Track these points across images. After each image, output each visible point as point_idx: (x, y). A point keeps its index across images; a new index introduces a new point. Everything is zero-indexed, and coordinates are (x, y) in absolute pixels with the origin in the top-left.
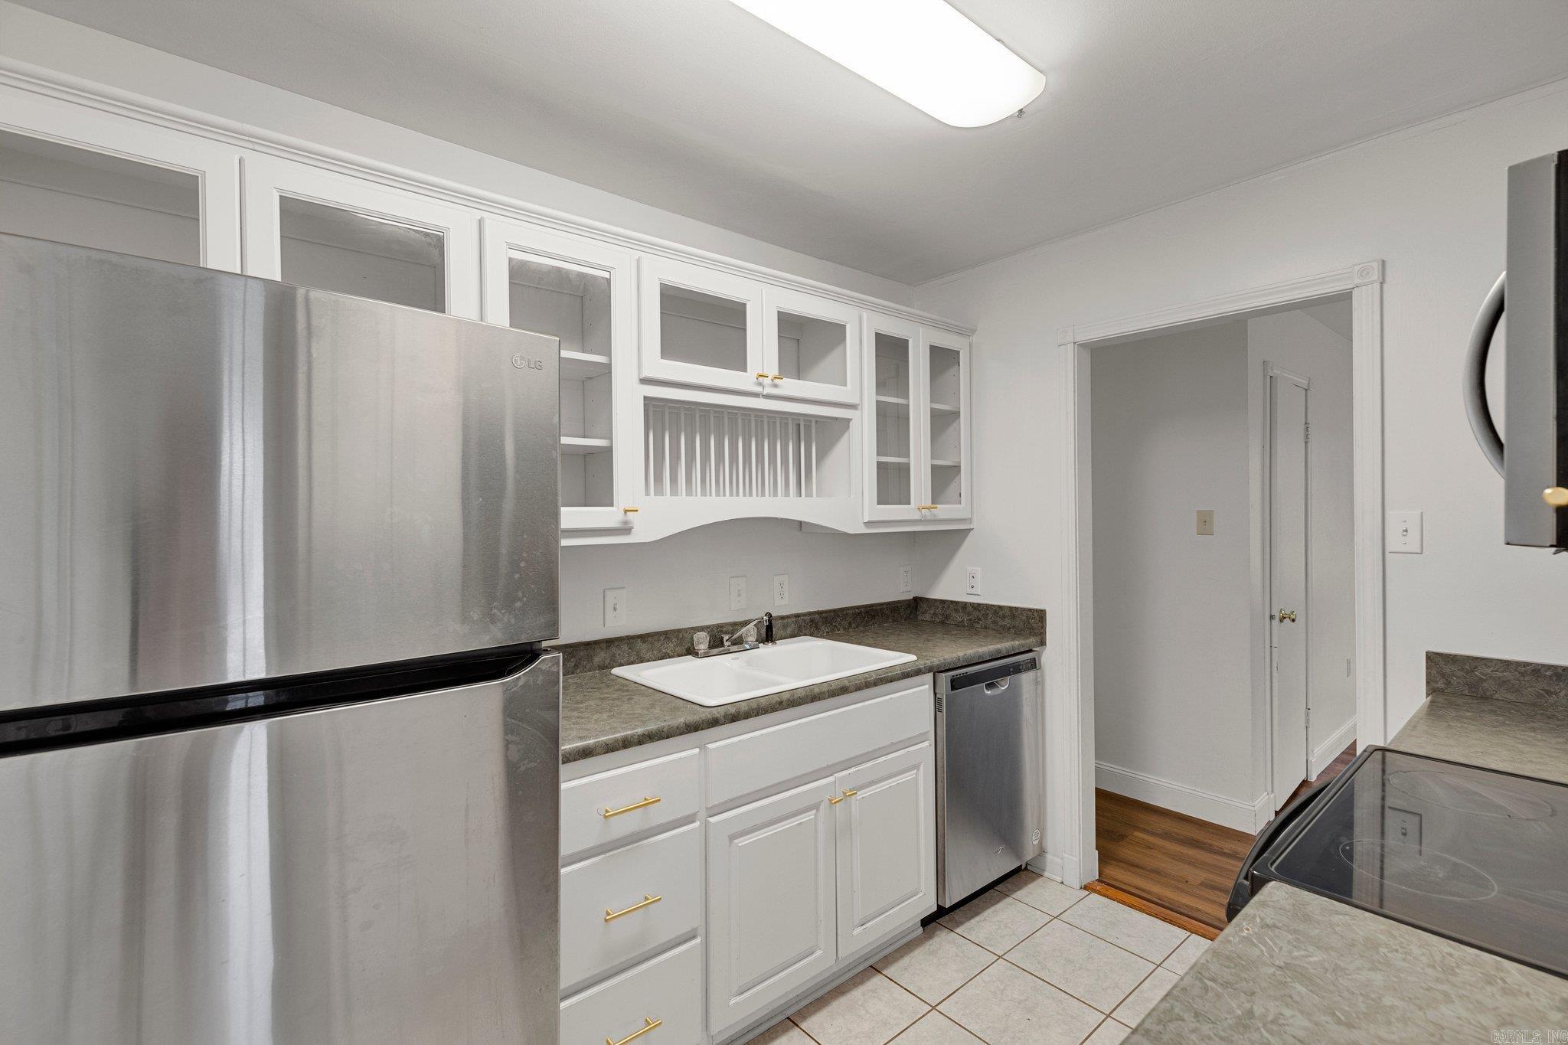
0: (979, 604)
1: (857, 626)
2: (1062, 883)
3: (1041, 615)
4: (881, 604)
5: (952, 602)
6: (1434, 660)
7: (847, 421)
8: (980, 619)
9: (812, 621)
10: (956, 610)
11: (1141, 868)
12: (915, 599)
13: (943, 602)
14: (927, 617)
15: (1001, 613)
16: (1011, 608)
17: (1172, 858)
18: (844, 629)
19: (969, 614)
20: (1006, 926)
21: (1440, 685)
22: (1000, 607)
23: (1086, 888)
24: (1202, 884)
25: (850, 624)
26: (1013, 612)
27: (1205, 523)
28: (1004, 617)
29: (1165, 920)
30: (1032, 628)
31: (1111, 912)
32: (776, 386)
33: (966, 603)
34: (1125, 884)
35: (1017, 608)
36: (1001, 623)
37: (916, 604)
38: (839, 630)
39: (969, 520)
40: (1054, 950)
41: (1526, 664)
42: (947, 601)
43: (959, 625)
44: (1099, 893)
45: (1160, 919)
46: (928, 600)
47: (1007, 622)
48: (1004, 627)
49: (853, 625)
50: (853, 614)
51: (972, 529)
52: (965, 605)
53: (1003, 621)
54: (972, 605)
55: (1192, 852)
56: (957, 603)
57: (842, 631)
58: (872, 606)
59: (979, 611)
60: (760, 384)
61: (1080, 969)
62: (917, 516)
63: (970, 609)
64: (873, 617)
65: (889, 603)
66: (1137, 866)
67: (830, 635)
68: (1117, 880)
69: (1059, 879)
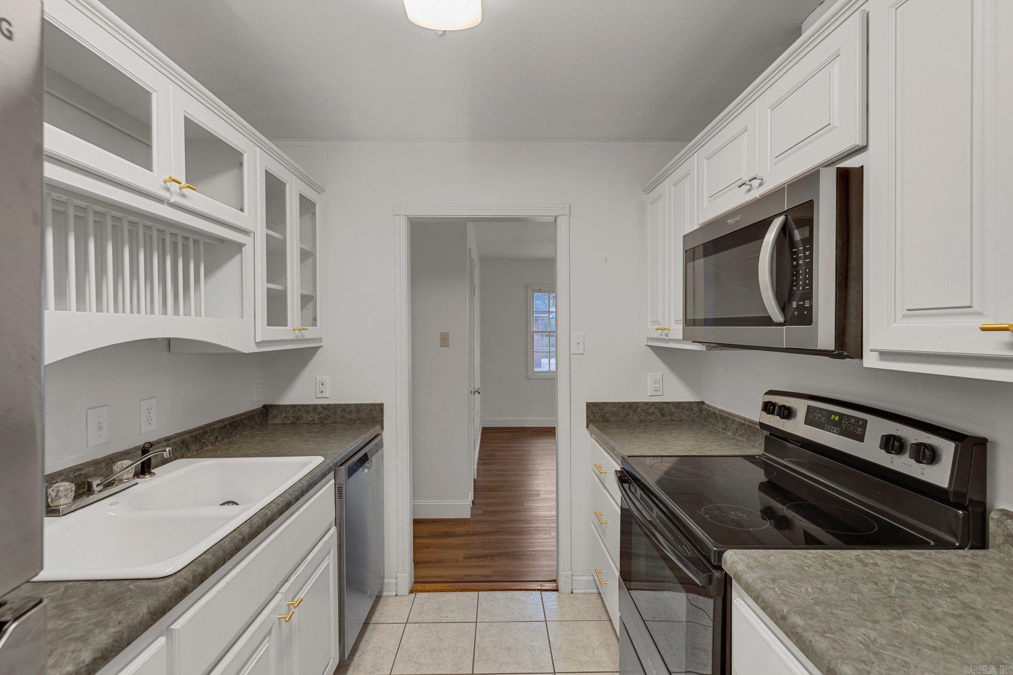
0: (328, 405)
1: (223, 439)
2: (396, 595)
3: (380, 408)
4: (241, 415)
5: (303, 406)
6: (590, 406)
7: (239, 247)
8: (330, 417)
9: (183, 442)
10: (307, 412)
11: (431, 562)
12: (265, 407)
13: (294, 406)
14: (278, 421)
15: (348, 410)
16: (357, 405)
17: (443, 549)
18: (212, 444)
19: (319, 414)
20: (380, 649)
21: (592, 418)
22: (347, 405)
23: (411, 592)
24: (465, 558)
25: (217, 438)
26: (359, 408)
27: (445, 340)
28: (351, 412)
29: (462, 590)
30: (374, 418)
31: (434, 601)
32: (184, 196)
33: (316, 405)
34: (429, 577)
35: (362, 405)
36: (348, 416)
37: (267, 410)
38: (207, 446)
39: (320, 340)
40: (419, 648)
41: (620, 403)
42: (298, 405)
43: (311, 423)
44: (421, 591)
45: (460, 591)
46: (278, 406)
47: (354, 416)
48: (350, 420)
49: (219, 439)
50: (219, 428)
51: (322, 346)
52: (315, 407)
53: (350, 415)
54: (322, 406)
55: (450, 541)
56: (307, 406)
57: (210, 447)
58: (233, 418)
59: (329, 410)
60: (168, 190)
61: (440, 651)
62: (292, 336)
63: (321, 409)
64: (235, 428)
65: (246, 413)
66: (428, 563)
67: (201, 453)
68: (422, 577)
69: (394, 594)
